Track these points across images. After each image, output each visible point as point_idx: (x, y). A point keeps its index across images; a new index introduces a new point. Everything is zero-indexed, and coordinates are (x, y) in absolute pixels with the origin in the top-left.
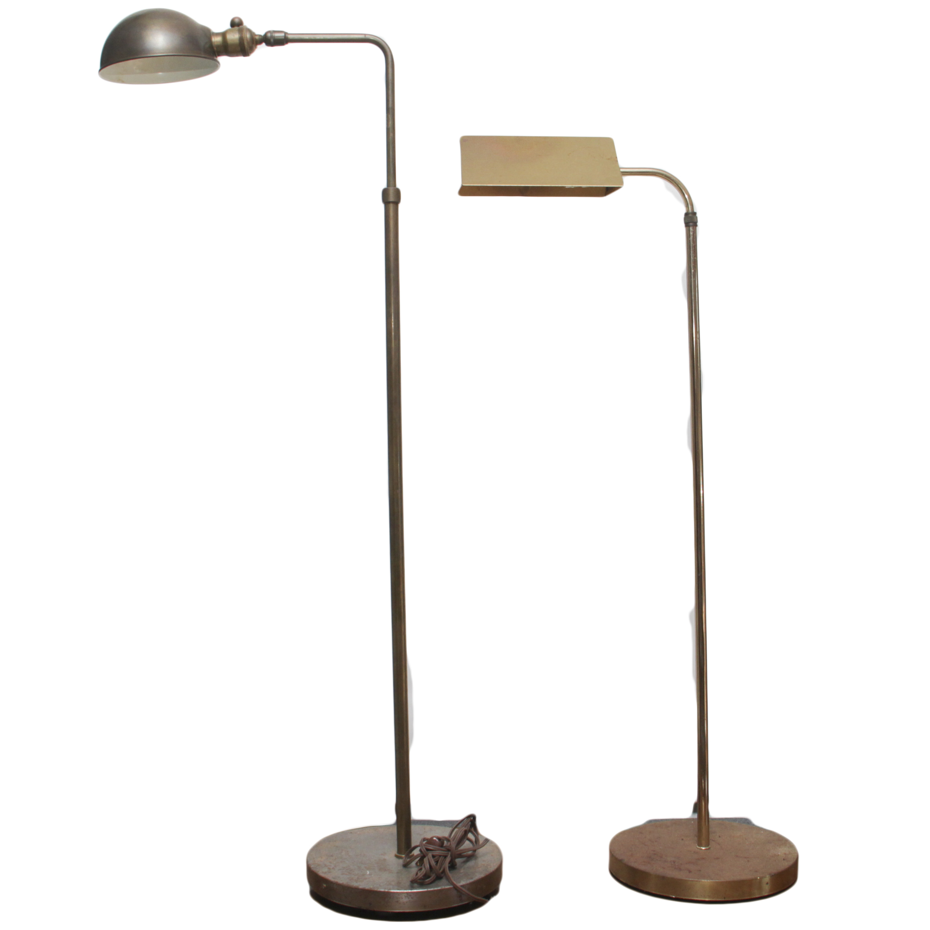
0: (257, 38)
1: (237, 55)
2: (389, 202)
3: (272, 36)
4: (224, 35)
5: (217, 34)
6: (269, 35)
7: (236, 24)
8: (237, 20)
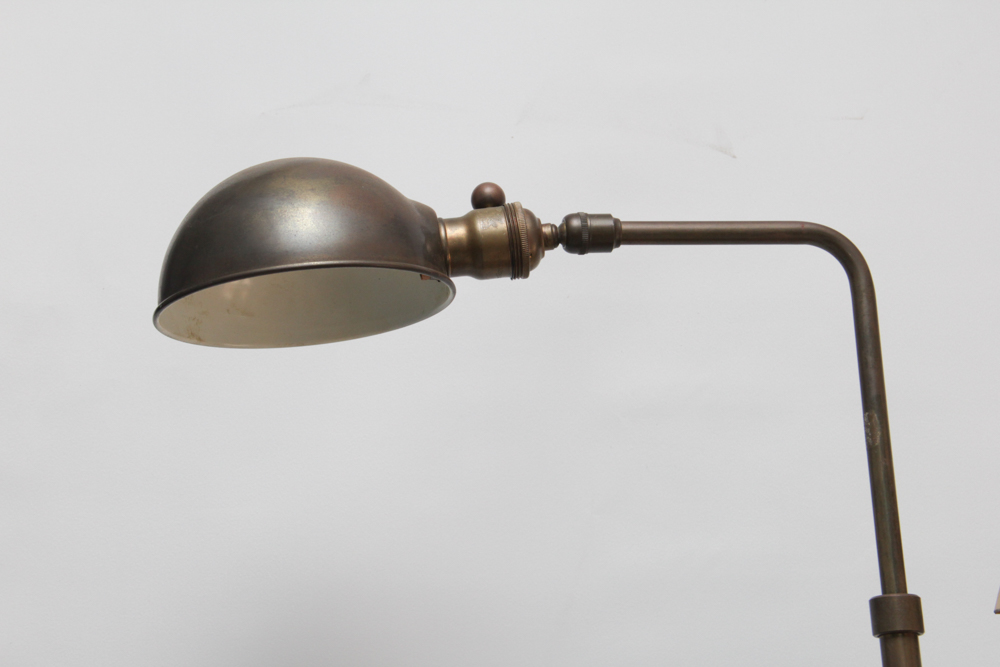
0: (547, 230)
1: (499, 275)
2: (895, 634)
3: (584, 226)
4: (468, 221)
5: (453, 222)
6: (576, 223)
7: (486, 200)
8: (488, 191)
